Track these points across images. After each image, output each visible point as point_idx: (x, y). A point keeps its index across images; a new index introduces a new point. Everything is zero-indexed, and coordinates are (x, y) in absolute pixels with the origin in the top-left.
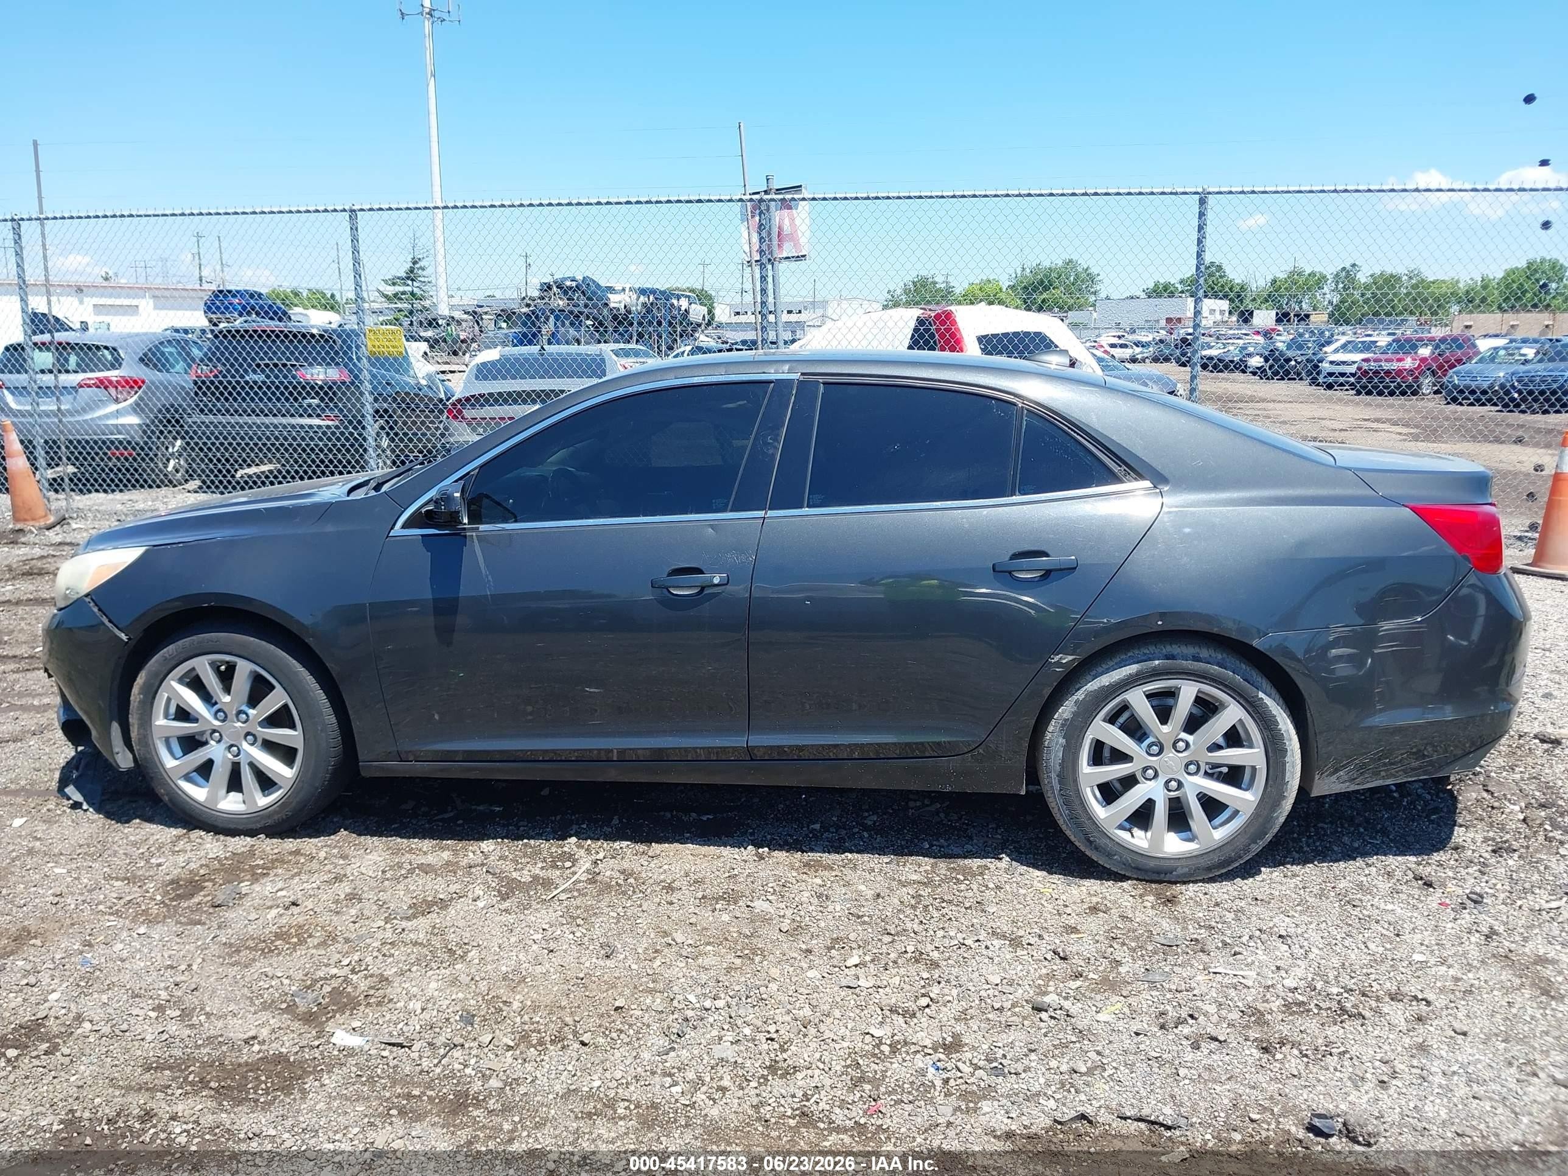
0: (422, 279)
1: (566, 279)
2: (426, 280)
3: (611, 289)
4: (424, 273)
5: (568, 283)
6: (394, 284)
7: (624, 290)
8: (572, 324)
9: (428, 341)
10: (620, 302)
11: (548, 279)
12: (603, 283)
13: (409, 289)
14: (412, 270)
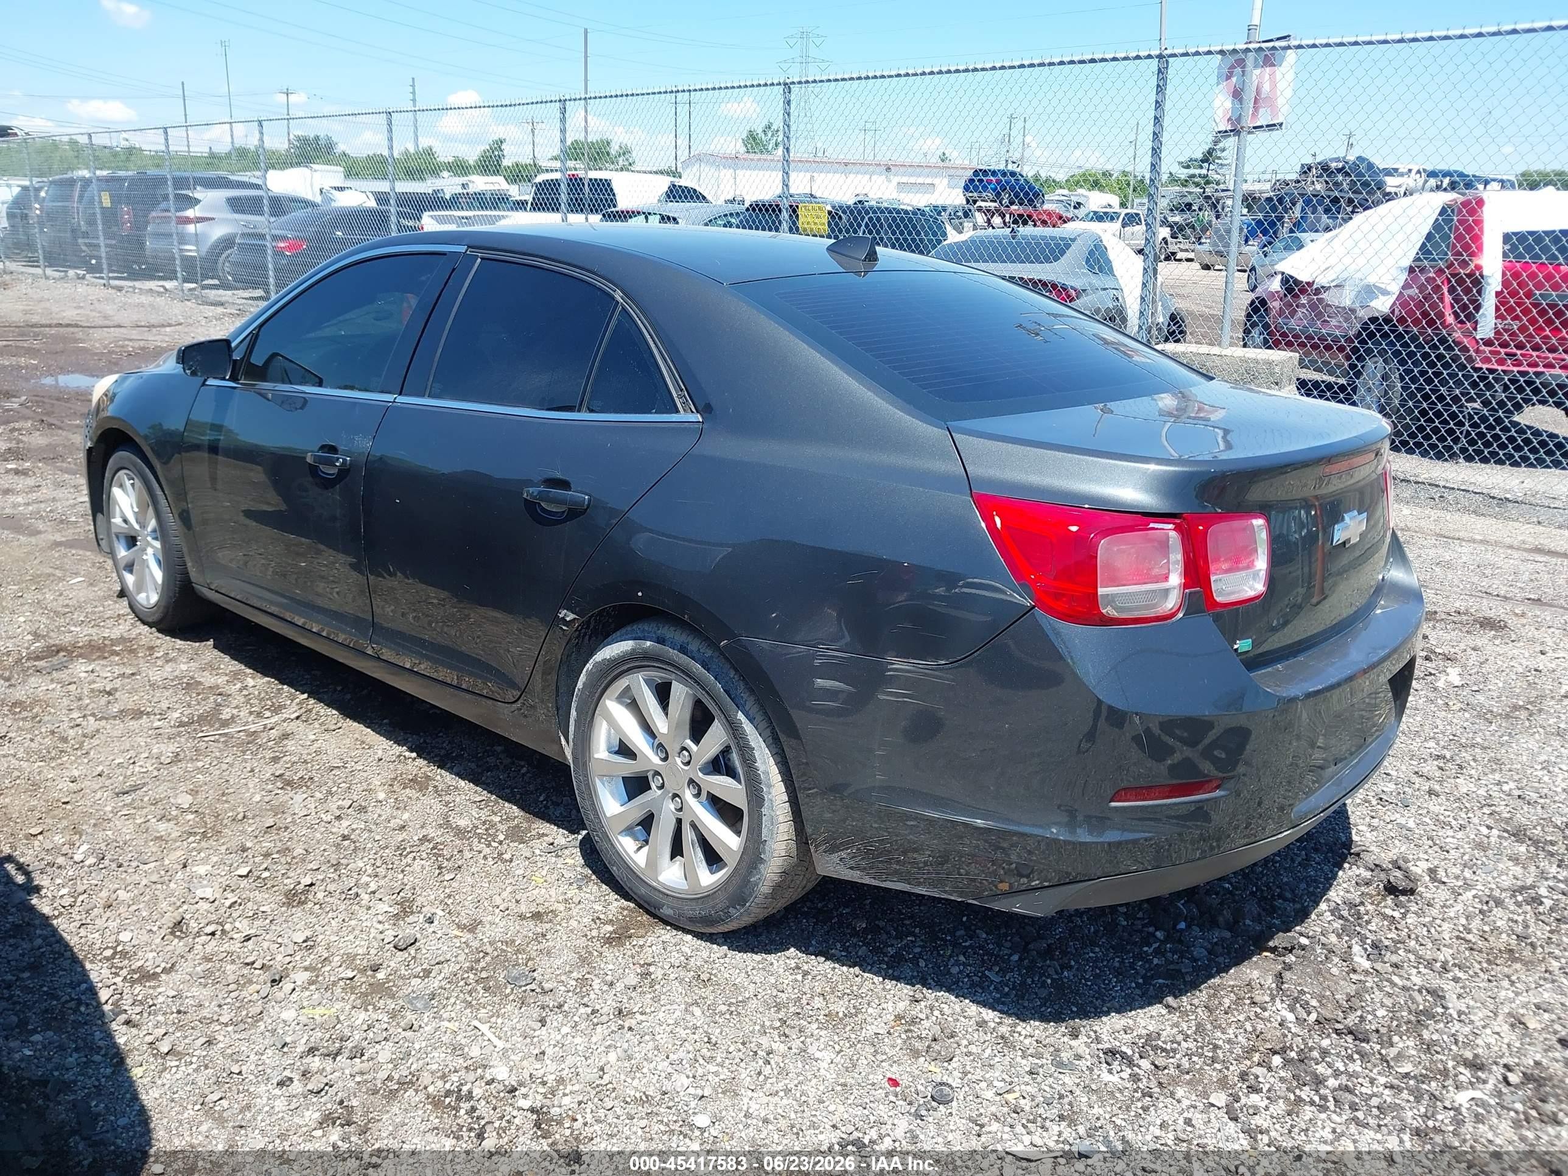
0: (1220, 161)
1: (1332, 160)
2: (1225, 162)
3: (1392, 172)
4: (1224, 154)
5: (1333, 165)
6: (1188, 167)
7: (1410, 171)
8: (1327, 211)
9: (1171, 227)
10: (1399, 186)
11: (1309, 160)
12: (1380, 163)
13: (1204, 172)
14: (1210, 152)
